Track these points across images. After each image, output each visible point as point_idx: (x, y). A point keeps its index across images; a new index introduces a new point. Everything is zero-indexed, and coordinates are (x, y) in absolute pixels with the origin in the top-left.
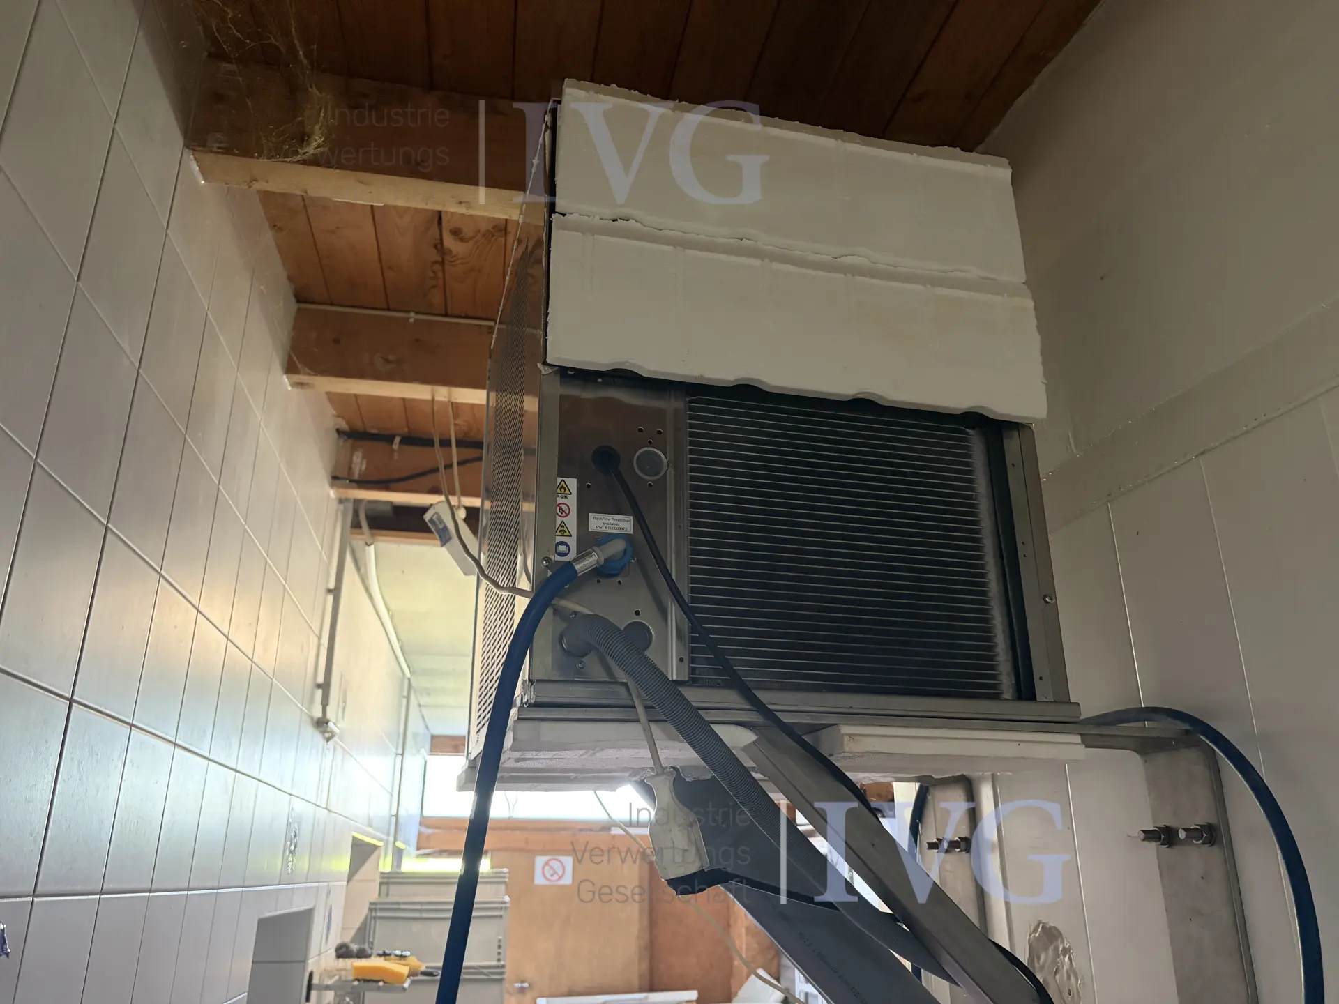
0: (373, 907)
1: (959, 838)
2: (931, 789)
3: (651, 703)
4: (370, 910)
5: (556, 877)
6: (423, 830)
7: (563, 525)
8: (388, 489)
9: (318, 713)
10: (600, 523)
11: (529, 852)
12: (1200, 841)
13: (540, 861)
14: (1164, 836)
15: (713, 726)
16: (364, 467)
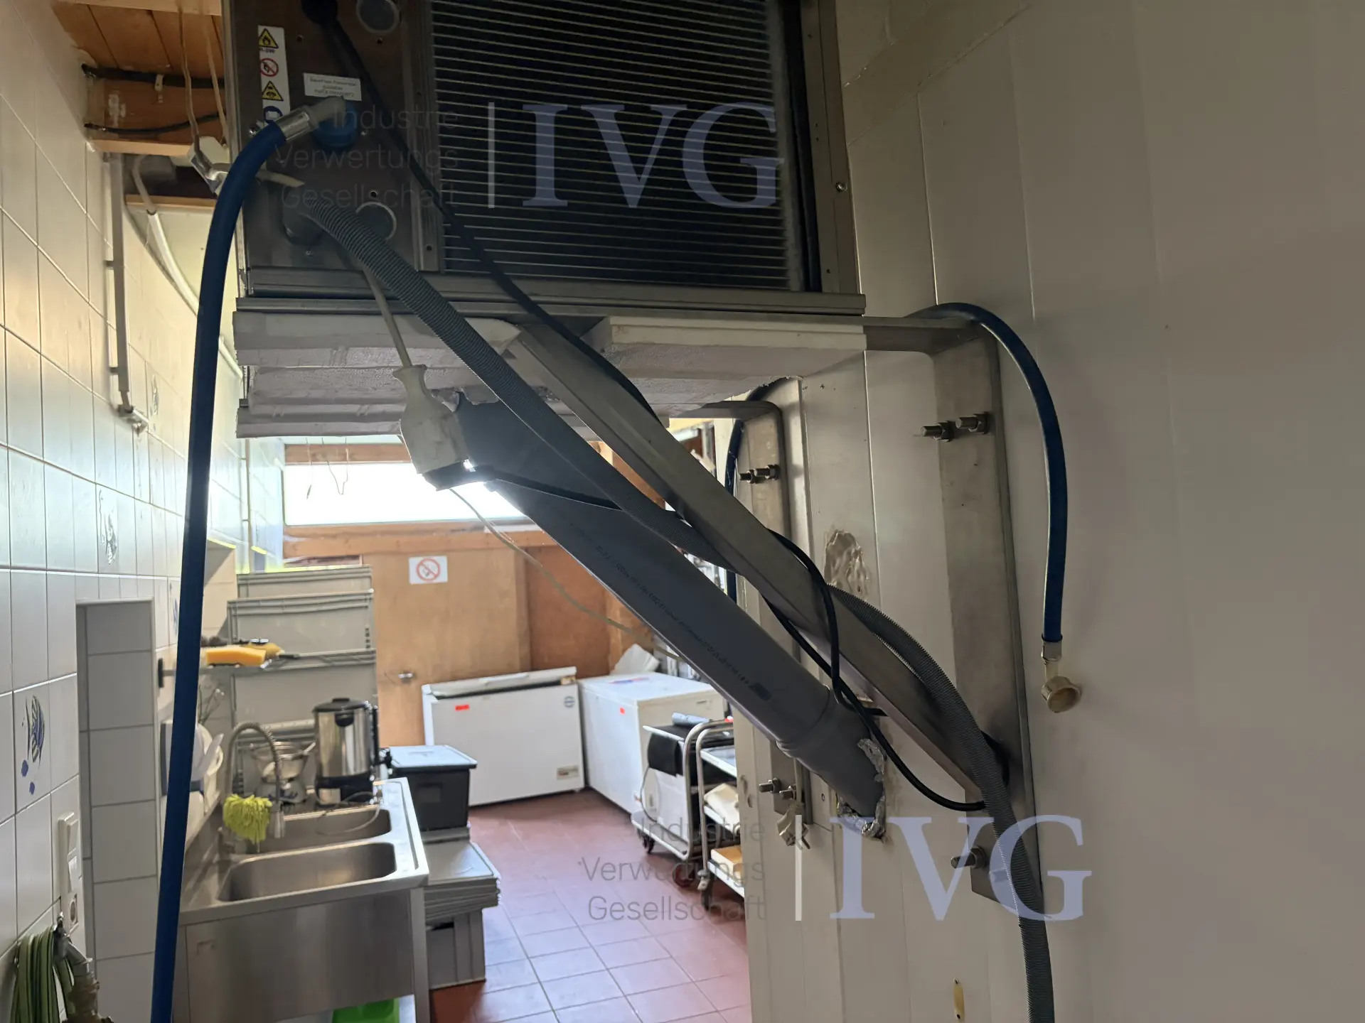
0: (232, 606)
1: (769, 466)
2: (746, 423)
3: (392, 293)
4: (229, 609)
5: (431, 576)
6: (288, 539)
7: (271, 86)
8: (156, 140)
9: (118, 401)
10: (320, 86)
11: (402, 555)
12: (975, 430)
13: (414, 562)
14: (946, 431)
15: (468, 320)
16: (123, 114)
